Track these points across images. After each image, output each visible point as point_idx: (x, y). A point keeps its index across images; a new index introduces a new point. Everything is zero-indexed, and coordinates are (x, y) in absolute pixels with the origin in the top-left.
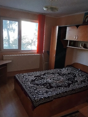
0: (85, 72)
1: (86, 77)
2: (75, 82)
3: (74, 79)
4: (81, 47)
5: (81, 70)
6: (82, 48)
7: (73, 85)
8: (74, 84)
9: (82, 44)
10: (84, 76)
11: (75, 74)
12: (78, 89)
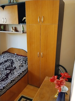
0: (22, 56)
1: (23, 60)
2: (13, 70)
3: (12, 66)
4: (12, 31)
5: (17, 55)
6: (14, 32)
7: (12, 74)
8: (13, 72)
9: (13, 27)
10: (21, 60)
11: (12, 60)
12: (18, 78)
